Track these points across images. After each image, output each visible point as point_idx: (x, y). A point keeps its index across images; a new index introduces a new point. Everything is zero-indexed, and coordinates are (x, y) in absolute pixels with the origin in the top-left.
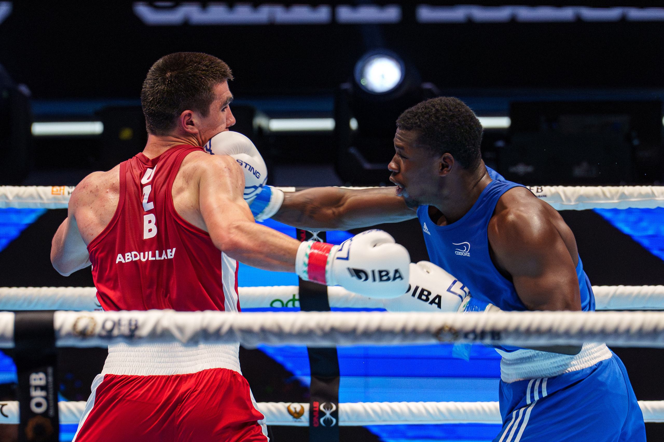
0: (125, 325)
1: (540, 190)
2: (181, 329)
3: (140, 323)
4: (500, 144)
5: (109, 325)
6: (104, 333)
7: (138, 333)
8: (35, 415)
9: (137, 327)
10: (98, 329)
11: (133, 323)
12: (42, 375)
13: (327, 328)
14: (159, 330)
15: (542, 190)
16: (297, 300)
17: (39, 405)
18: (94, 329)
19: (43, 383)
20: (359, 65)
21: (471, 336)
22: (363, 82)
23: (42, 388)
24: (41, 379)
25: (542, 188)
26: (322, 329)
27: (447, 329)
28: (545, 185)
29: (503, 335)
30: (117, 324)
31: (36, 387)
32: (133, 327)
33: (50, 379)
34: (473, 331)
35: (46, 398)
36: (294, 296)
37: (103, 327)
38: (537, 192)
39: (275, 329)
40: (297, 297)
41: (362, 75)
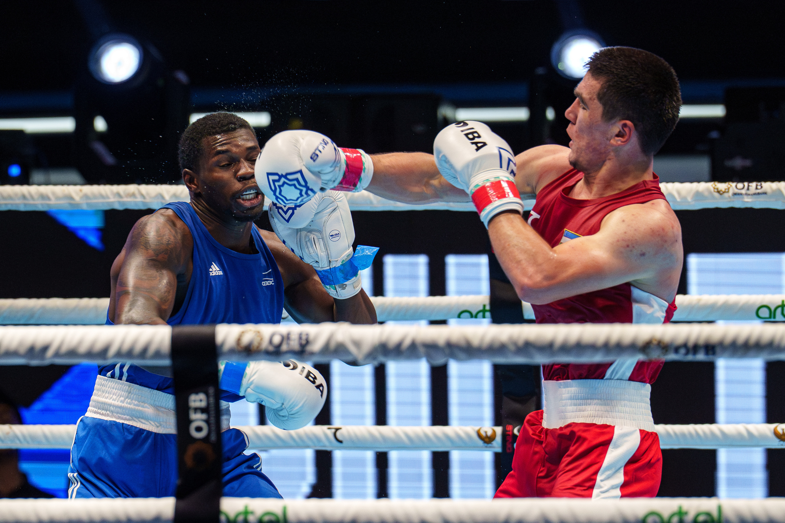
0: (294, 340)
1: (759, 187)
2: (357, 344)
3: (311, 337)
4: (714, 135)
5: (277, 340)
6: (271, 349)
7: (309, 348)
8: (195, 440)
9: (308, 342)
10: (265, 345)
11: (304, 337)
12: (202, 396)
13: (521, 342)
14: (333, 345)
15: (762, 187)
16: (487, 311)
17: (199, 429)
18: (260, 344)
19: (203, 404)
20: (556, 47)
21: (683, 351)
22: (560, 67)
23: (203, 410)
24: (201, 401)
25: (761, 184)
26: (515, 344)
27: (655, 342)
28: (766, 181)
29: (718, 350)
30: (286, 338)
31: (196, 410)
32: (304, 342)
33: (212, 400)
34: (685, 345)
35: (207, 421)
36: (484, 306)
37: (271, 342)
38: (757, 188)
39: (463, 343)
40: (488, 308)
41: (559, 58)
